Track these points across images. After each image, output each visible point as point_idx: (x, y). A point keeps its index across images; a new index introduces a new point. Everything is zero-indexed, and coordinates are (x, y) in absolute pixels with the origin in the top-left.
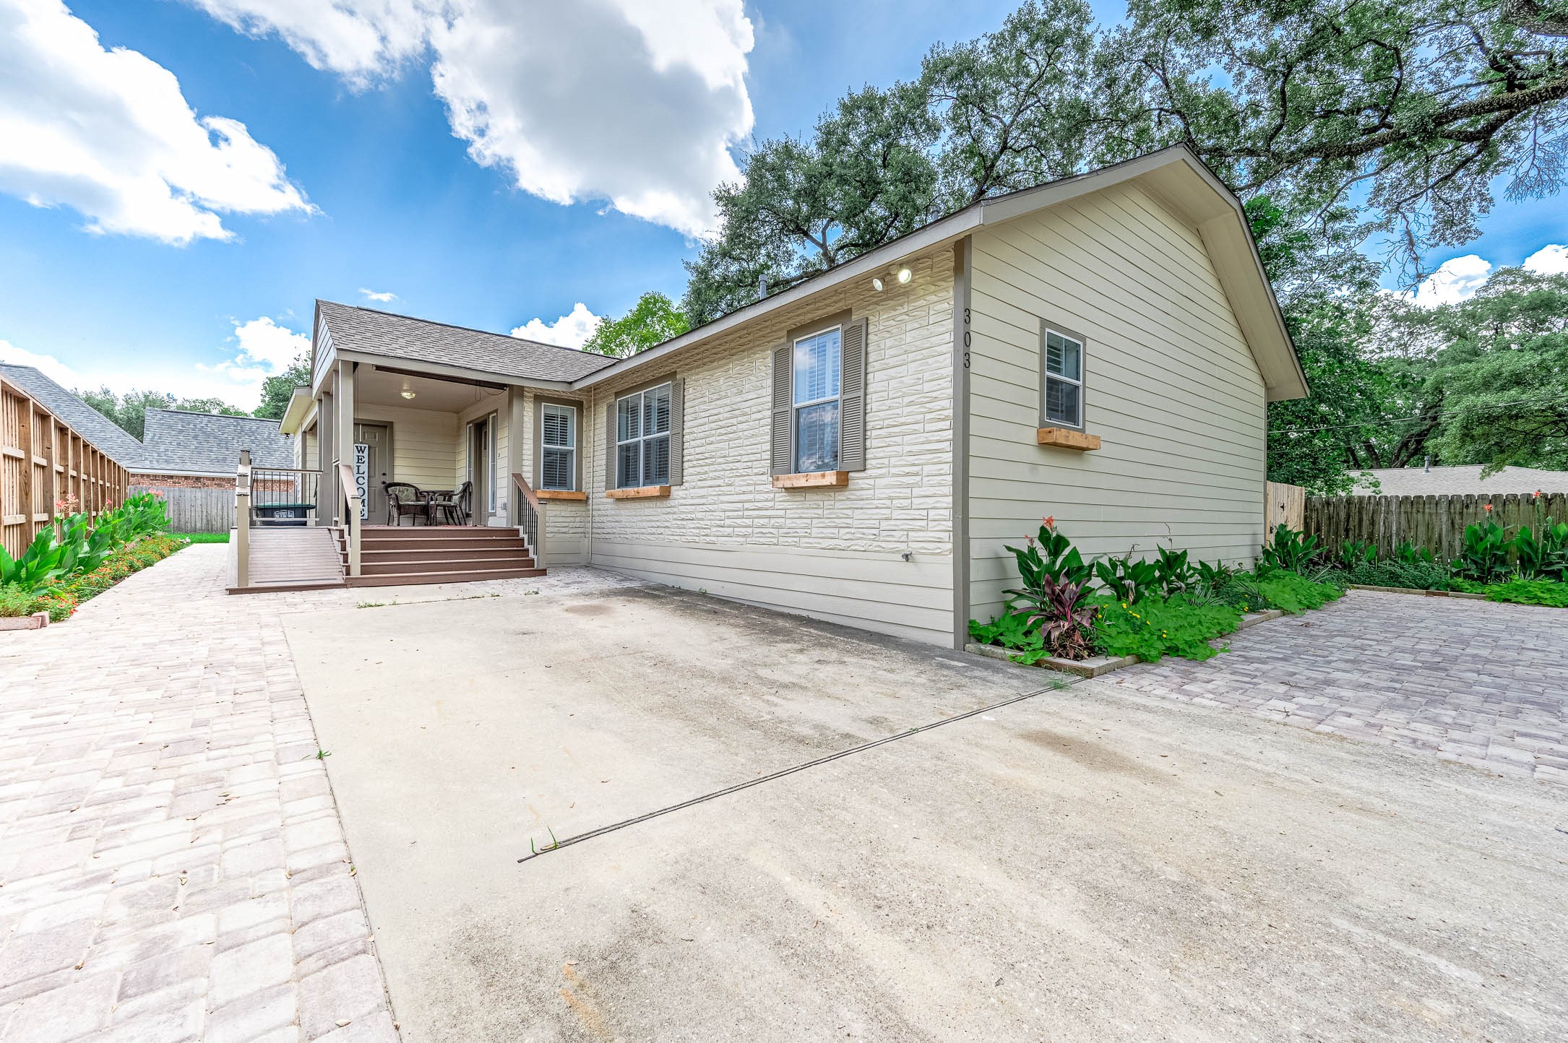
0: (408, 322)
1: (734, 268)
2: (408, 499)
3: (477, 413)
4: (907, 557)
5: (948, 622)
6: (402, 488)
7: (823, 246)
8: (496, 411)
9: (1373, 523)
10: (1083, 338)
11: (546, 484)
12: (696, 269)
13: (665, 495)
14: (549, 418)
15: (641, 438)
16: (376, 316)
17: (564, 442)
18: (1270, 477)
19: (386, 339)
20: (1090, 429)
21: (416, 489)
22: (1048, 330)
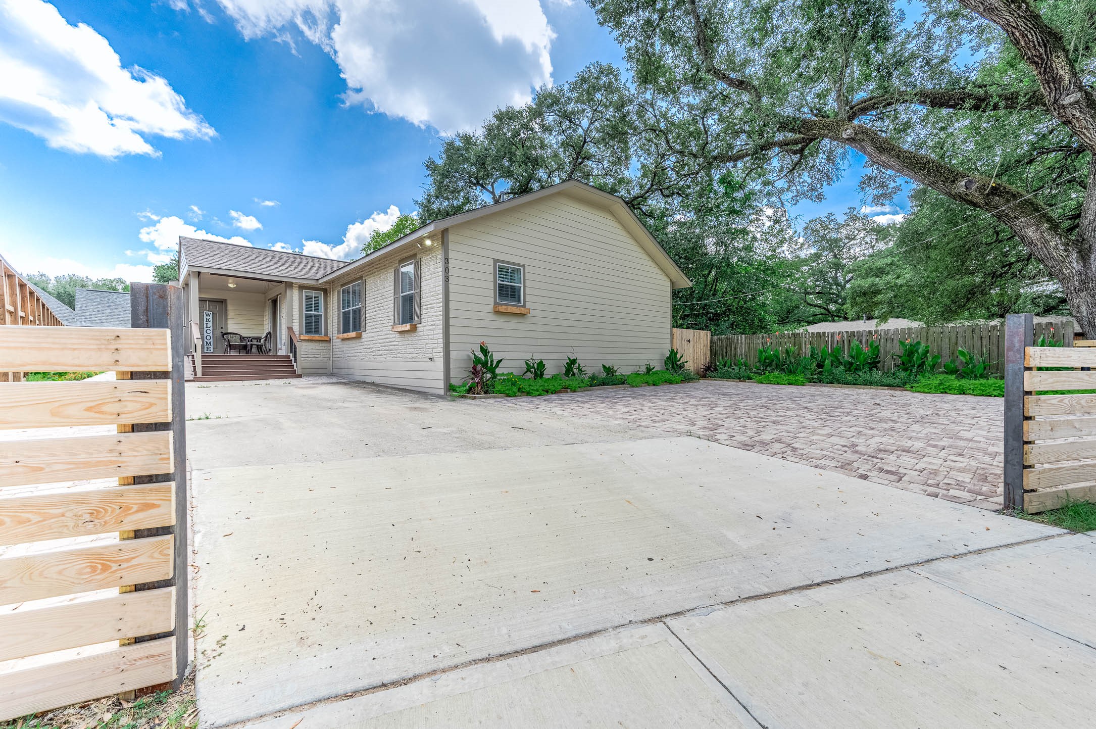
0: (231, 247)
1: (446, 203)
2: (236, 341)
3: (272, 295)
4: (431, 359)
5: (441, 384)
6: (232, 335)
7: (493, 193)
8: (281, 294)
9: (736, 349)
10: (524, 266)
11: (307, 332)
12: (422, 204)
13: (359, 337)
14: (308, 298)
15: (351, 308)
16: (212, 244)
17: (317, 310)
18: (676, 325)
19: (216, 258)
20: (528, 305)
21: (241, 336)
22: (498, 264)
